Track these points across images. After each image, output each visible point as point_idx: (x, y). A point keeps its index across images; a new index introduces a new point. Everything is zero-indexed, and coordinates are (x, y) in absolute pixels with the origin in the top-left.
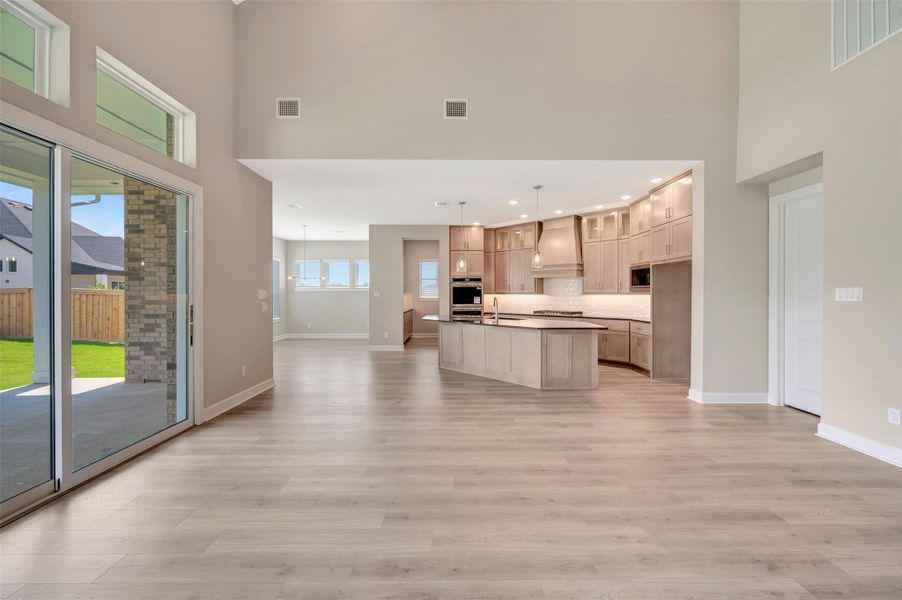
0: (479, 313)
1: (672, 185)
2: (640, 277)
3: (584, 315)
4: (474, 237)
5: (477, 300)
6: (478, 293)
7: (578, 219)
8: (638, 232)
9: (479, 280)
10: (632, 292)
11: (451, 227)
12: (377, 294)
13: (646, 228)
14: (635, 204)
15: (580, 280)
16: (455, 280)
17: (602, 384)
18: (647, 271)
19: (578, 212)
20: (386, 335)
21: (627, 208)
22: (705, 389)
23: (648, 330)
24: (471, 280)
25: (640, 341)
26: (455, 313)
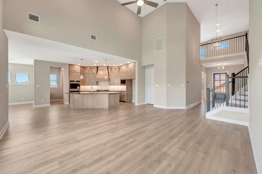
0: (79, 91)
1: (131, 64)
2: (123, 82)
3: (109, 91)
4: (77, 69)
5: (78, 87)
6: (79, 85)
7: (108, 67)
8: (122, 72)
9: (79, 81)
10: (121, 85)
11: (69, 64)
12: (38, 86)
13: (125, 71)
14: (122, 66)
15: (109, 82)
16: (71, 81)
17: (120, 105)
18: (125, 80)
19: (108, 65)
20: (43, 101)
21: (120, 66)
22: (138, 103)
23: (126, 93)
24: (76, 81)
25: (123, 96)
26: (71, 92)
